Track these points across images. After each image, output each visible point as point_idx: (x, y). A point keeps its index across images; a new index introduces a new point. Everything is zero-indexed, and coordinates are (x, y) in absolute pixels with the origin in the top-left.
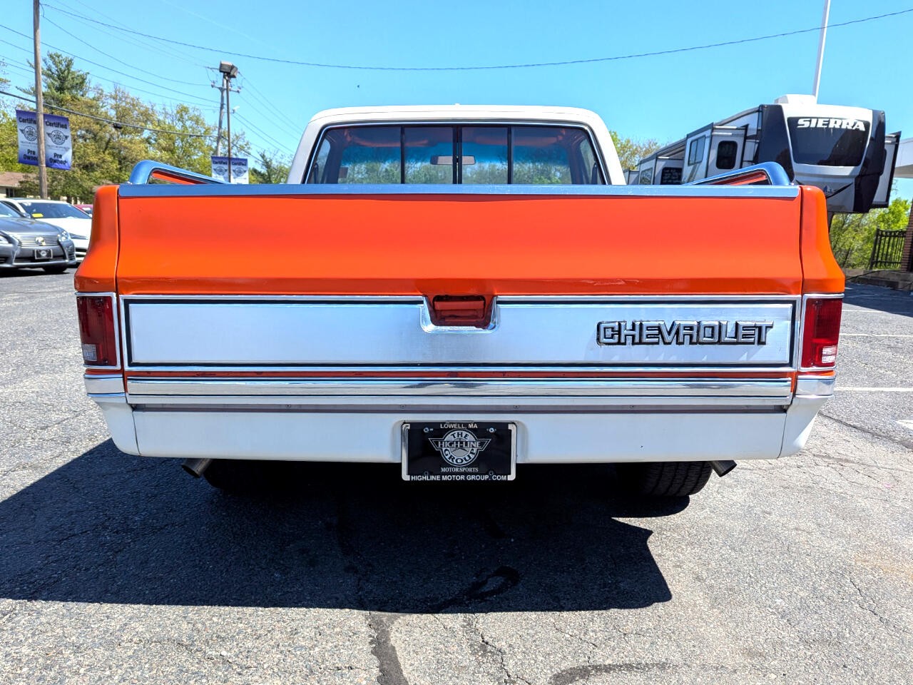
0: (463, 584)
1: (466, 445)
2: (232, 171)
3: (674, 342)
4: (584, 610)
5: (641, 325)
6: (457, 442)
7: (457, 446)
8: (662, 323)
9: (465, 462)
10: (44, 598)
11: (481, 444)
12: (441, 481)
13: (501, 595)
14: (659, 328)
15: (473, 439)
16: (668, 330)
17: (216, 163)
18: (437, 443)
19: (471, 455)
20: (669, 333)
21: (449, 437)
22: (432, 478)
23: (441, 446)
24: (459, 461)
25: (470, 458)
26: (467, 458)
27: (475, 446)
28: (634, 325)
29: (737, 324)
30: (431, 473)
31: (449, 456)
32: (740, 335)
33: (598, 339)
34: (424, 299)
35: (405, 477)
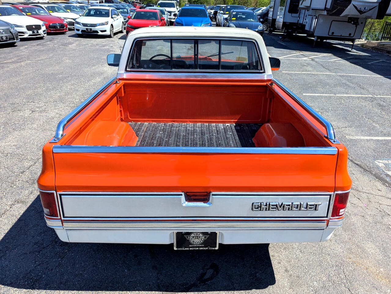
0: (198, 274)
1: (199, 237)
3: (282, 210)
4: (243, 290)
5: (269, 204)
6: (196, 237)
7: (196, 238)
8: (278, 203)
9: (198, 243)
10: (37, 288)
11: (205, 237)
12: (189, 250)
13: (212, 281)
14: (276, 205)
15: (202, 236)
16: (280, 205)
18: (188, 237)
19: (201, 241)
20: (280, 207)
21: (192, 235)
22: (186, 249)
23: (189, 238)
24: (196, 243)
25: (201, 242)
26: (200, 242)
27: (202, 238)
28: (266, 204)
29: (307, 204)
30: (185, 247)
31: (192, 241)
32: (308, 208)
33: (252, 209)
34: (183, 194)
35: (175, 249)
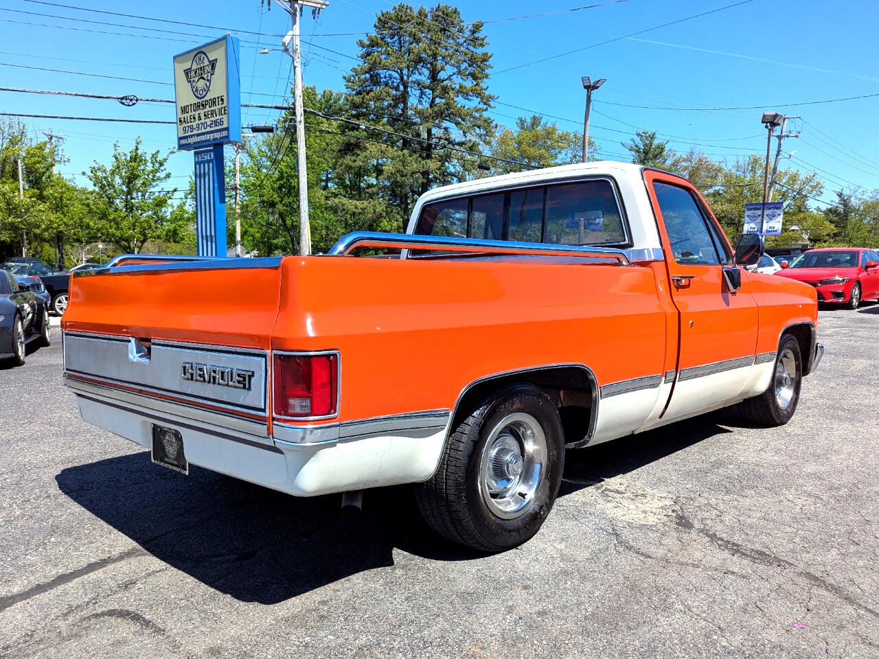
2: (765, 216)
5: (197, 366)
6: (170, 441)
7: (170, 444)
11: (178, 445)
14: (203, 370)
15: (175, 441)
17: (750, 209)
18: (163, 440)
20: (207, 374)
21: (167, 437)
23: (165, 442)
24: (171, 455)
32: (236, 381)
34: (132, 340)
